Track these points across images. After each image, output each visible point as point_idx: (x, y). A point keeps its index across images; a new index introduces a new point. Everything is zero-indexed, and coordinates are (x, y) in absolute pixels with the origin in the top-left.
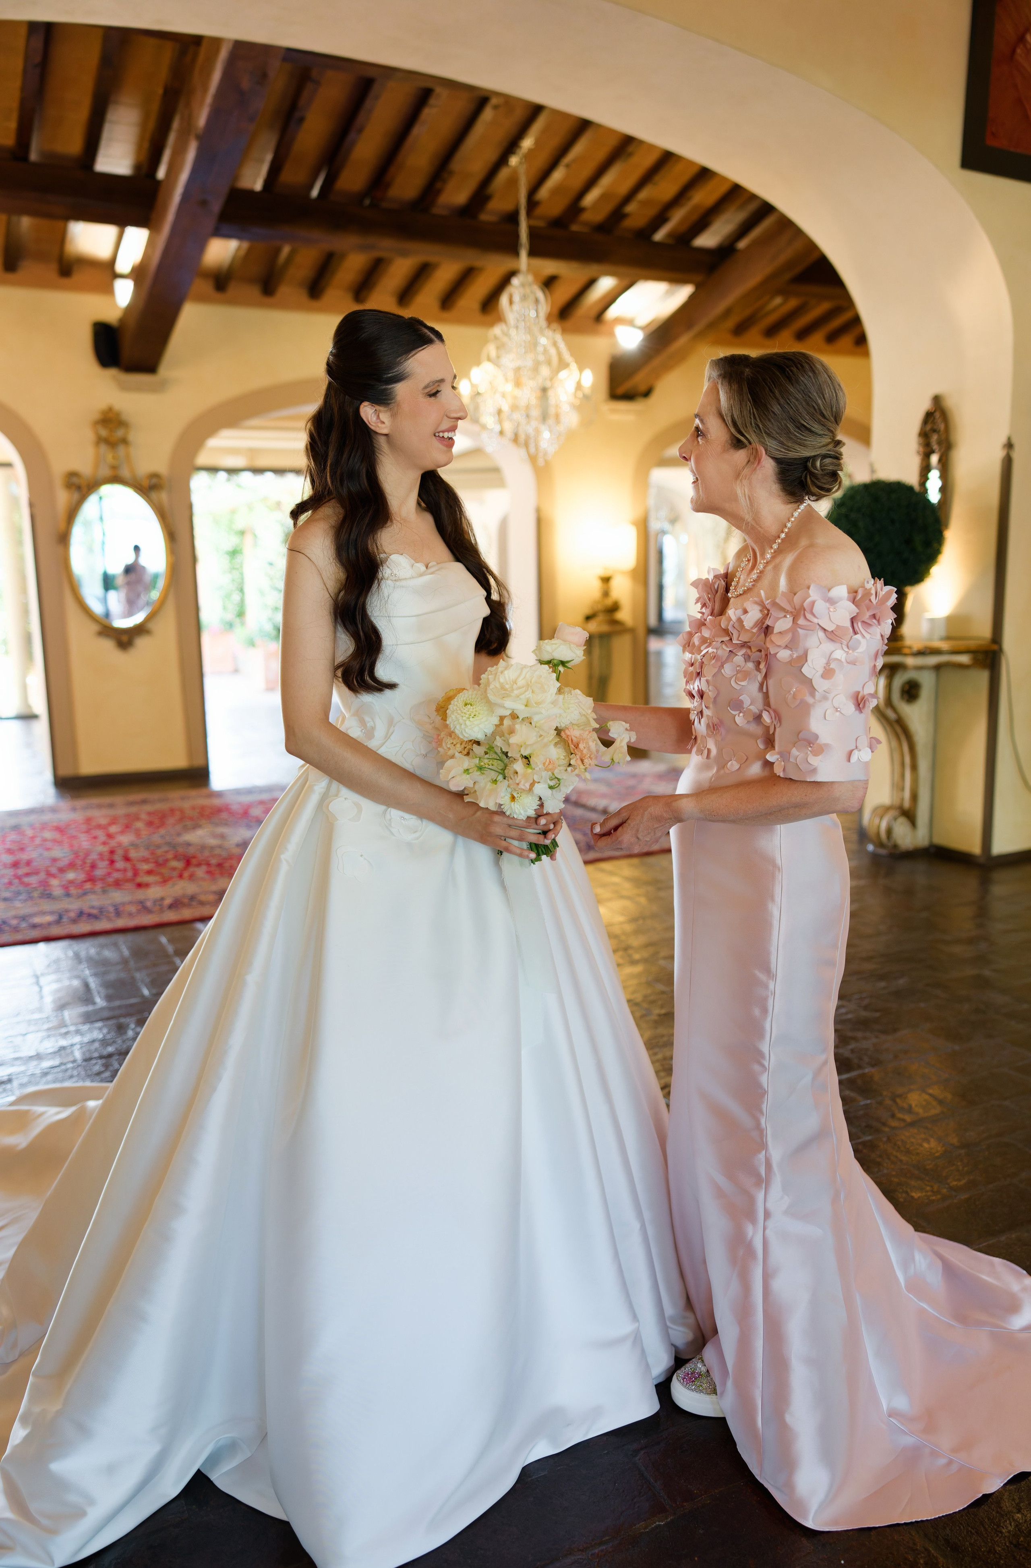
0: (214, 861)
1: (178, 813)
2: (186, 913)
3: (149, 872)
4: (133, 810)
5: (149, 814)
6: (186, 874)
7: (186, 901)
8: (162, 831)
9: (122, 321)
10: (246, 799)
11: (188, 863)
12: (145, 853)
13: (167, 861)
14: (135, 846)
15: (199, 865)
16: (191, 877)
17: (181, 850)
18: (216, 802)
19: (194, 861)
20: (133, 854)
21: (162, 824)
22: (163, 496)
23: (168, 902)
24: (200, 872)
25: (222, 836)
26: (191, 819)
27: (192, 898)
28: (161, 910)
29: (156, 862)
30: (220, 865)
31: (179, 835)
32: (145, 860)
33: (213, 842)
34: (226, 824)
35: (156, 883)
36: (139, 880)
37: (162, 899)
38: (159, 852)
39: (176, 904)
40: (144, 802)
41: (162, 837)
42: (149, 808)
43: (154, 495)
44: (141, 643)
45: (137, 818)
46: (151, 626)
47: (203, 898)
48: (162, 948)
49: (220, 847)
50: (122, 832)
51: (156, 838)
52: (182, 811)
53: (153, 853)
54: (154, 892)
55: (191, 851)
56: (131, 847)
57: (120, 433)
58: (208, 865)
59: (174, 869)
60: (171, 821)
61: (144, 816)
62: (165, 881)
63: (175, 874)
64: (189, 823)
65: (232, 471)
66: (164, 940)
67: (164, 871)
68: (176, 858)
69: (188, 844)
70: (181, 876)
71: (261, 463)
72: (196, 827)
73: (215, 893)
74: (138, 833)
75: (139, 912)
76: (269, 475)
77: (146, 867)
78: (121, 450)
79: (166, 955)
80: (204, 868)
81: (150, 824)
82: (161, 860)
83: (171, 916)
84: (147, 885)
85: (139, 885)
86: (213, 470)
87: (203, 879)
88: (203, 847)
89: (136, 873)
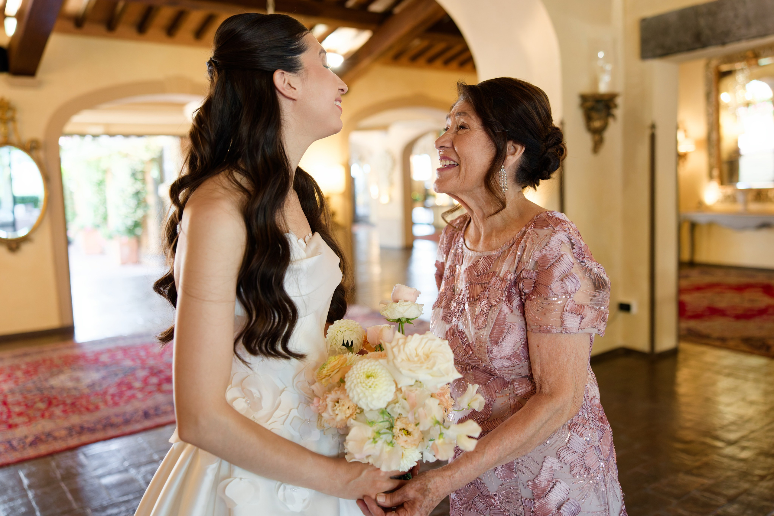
0: (69, 401)
1: (48, 362)
2: (43, 449)
3: (20, 414)
4: (16, 361)
5: (27, 364)
6: (47, 414)
7: (43, 437)
8: (35, 378)
9: (10, 44)
10: (97, 348)
11: (50, 404)
12: (18, 397)
13: (35, 403)
14: (12, 392)
15: (57, 405)
16: (51, 416)
17: (46, 393)
18: (77, 352)
19: (54, 402)
20: (10, 399)
21: (36, 371)
22: (41, 154)
23: (30, 439)
24: (58, 411)
25: (78, 380)
26: (57, 366)
27: (49, 435)
28: (24, 448)
29: (26, 405)
30: (73, 404)
31: (46, 380)
32: (19, 404)
33: (70, 384)
34: (81, 369)
35: (25, 423)
36: (11, 421)
37: (26, 437)
38: (29, 396)
39: (37, 441)
40: (25, 355)
41: (34, 382)
42: (28, 359)
43: (34, 153)
44: (26, 248)
45: (18, 368)
46: (33, 236)
47: (57, 434)
48: (20, 481)
49: (75, 389)
50: (5, 381)
51: (30, 385)
52: (51, 360)
53: (25, 398)
54: (21, 432)
55: (54, 393)
56: (9, 393)
57: (9, 114)
58: (64, 404)
59: (39, 410)
60: (42, 369)
61: (24, 367)
62: (31, 419)
63: (39, 414)
64: (55, 370)
65: (95, 136)
66: (22, 474)
67: (31, 412)
68: (42, 400)
69: (52, 388)
70: (43, 416)
71: (113, 130)
72: (61, 372)
73: (66, 428)
74: (16, 382)
75: (6, 451)
76: (119, 139)
77: (17, 409)
78: (10, 125)
79: (23, 489)
80: (61, 407)
81: (27, 372)
82: (30, 404)
83: (31, 452)
84: (16, 426)
85: (10, 426)
86: (83, 135)
87: (59, 417)
88: (63, 389)
89: (9, 416)
